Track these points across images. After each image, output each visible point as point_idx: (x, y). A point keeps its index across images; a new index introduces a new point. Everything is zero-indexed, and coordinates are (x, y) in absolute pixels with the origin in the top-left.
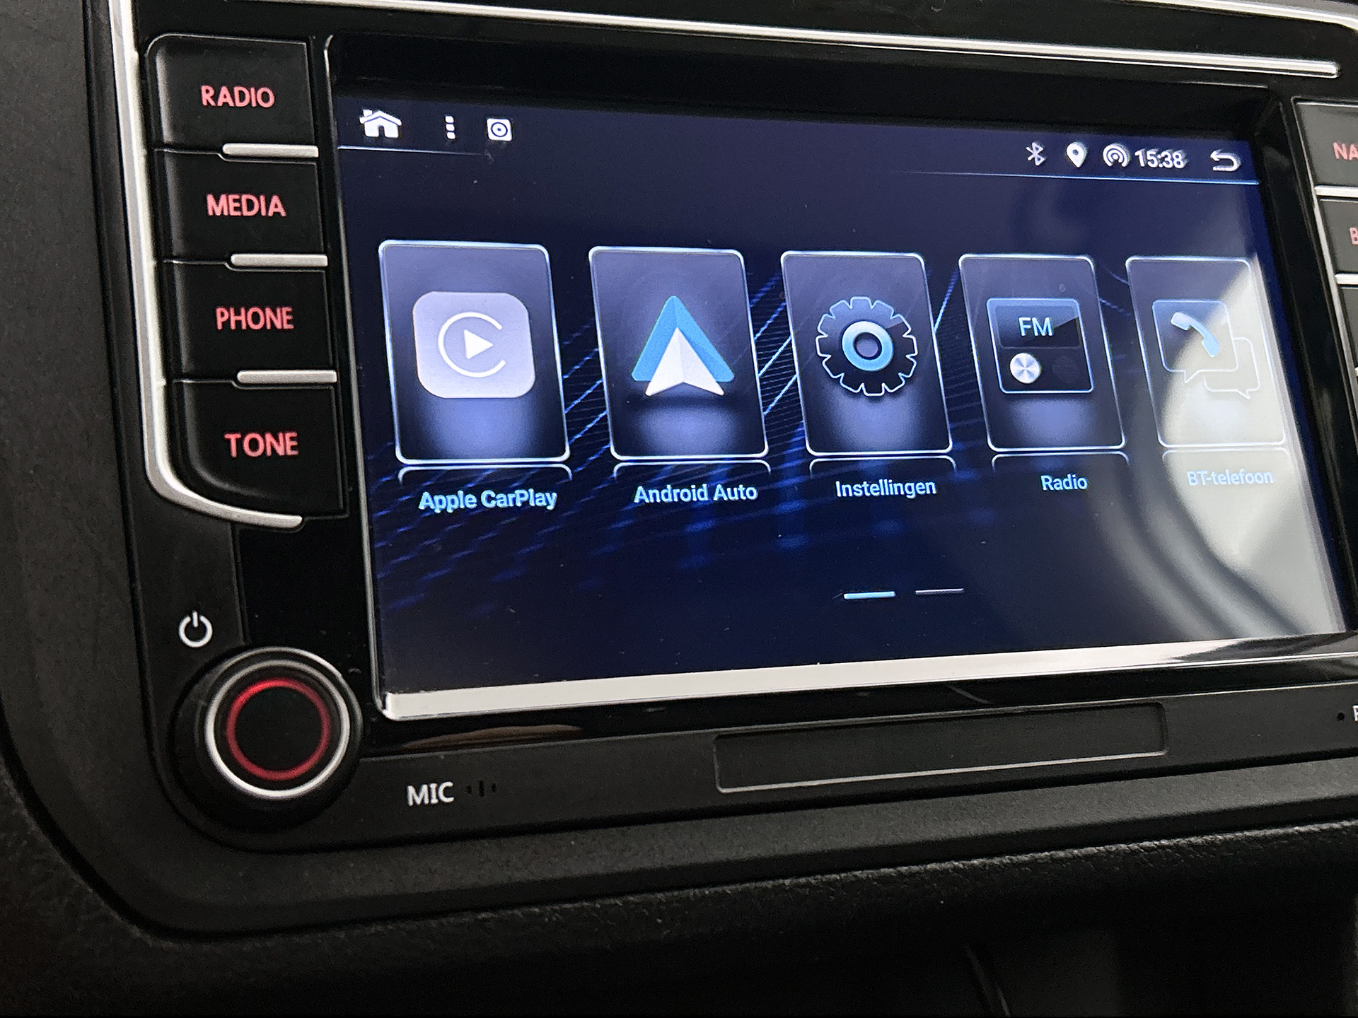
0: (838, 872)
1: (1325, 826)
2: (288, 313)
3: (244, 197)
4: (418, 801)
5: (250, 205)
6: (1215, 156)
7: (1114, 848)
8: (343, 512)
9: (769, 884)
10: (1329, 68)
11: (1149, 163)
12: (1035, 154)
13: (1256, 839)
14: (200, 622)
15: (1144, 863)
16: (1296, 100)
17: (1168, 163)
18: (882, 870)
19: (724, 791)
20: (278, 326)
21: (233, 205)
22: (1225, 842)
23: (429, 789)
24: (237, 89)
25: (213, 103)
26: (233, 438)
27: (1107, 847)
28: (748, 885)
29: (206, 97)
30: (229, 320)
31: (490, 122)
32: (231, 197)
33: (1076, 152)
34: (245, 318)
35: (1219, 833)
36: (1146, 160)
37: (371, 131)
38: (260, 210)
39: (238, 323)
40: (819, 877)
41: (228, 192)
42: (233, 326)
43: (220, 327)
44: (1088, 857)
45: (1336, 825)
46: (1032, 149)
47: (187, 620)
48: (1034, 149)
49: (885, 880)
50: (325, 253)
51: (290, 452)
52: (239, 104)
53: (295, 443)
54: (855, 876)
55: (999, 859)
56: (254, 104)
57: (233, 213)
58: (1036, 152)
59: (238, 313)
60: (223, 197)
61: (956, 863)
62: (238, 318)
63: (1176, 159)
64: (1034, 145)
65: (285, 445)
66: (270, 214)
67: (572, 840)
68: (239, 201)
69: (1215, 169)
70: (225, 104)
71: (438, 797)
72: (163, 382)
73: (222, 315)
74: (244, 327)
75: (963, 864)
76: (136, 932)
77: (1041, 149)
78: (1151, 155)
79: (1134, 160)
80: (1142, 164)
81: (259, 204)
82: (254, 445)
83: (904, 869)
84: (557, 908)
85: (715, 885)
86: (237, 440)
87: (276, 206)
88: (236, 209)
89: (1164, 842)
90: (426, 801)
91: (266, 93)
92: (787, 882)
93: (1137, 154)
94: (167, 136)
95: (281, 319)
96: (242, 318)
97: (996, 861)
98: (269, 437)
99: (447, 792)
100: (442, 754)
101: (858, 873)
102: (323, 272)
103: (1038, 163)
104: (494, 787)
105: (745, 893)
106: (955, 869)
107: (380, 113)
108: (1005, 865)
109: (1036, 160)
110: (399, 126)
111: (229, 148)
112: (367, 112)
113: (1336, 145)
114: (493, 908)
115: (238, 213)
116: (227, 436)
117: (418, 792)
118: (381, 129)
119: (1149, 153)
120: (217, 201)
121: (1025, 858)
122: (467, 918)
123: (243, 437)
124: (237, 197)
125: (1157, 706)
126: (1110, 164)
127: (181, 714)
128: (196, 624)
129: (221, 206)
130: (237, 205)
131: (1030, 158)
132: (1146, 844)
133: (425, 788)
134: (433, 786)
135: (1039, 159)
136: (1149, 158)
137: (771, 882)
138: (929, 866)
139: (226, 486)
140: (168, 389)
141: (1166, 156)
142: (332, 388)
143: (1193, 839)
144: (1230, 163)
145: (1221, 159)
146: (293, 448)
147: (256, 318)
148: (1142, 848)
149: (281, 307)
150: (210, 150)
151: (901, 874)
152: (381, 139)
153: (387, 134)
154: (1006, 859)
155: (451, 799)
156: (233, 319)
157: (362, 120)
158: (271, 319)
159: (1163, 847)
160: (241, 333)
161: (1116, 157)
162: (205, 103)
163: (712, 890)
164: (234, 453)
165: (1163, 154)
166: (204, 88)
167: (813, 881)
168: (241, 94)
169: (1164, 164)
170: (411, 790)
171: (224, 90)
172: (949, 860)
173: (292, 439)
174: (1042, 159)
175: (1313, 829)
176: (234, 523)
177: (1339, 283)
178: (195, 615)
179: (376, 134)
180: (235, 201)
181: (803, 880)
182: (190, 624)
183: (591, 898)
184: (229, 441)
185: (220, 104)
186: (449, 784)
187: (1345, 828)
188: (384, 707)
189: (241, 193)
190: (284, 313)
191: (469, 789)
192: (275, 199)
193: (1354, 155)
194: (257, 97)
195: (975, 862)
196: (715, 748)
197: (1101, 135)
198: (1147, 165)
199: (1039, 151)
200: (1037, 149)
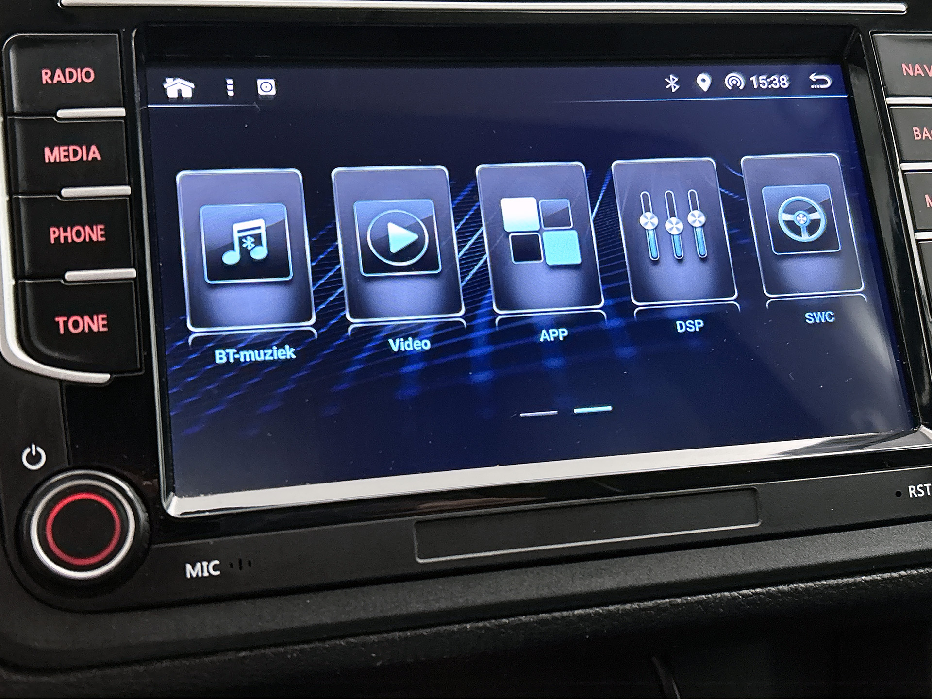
0: (507, 617)
2: (101, 230)
3: (71, 148)
4: (194, 575)
5: (75, 153)
6: (813, 77)
7: (719, 595)
8: (140, 370)
9: (456, 627)
10: (900, 7)
11: (761, 86)
12: (672, 84)
13: (831, 587)
14: (37, 452)
15: (742, 605)
16: (873, 33)
17: (776, 84)
18: (541, 615)
19: (421, 561)
20: (95, 239)
21: (63, 154)
22: (807, 589)
23: (202, 566)
24: (67, 71)
25: (50, 82)
26: (61, 320)
27: (714, 594)
28: (439, 628)
29: (45, 78)
30: (59, 236)
31: (259, 82)
32: (62, 148)
33: (704, 80)
34: (70, 235)
35: (802, 583)
36: (759, 83)
37: (172, 93)
38: (82, 156)
39: (66, 238)
40: (493, 621)
41: (59, 145)
42: (62, 241)
43: (53, 241)
44: (698, 602)
45: (895, 575)
46: (670, 80)
47: (28, 450)
48: (671, 80)
49: (544, 622)
50: (129, 184)
51: (101, 329)
52: (68, 81)
53: (105, 322)
54: (520, 620)
55: (630, 605)
56: (80, 81)
57: (63, 160)
58: (672, 83)
59: (65, 231)
60: (56, 149)
61: (597, 609)
62: (66, 234)
63: (782, 81)
64: (671, 76)
65: (98, 324)
66: (90, 159)
67: (308, 599)
68: (68, 150)
69: (812, 87)
70: (59, 82)
71: (208, 572)
72: (13, 282)
73: (54, 232)
74: (70, 240)
75: (603, 610)
77: (676, 79)
78: (763, 79)
79: (749, 84)
80: (756, 87)
81: (82, 152)
82: (76, 325)
83: (557, 614)
84: (297, 648)
85: (414, 628)
86: (64, 321)
87: (94, 153)
88: (65, 156)
89: (758, 590)
90: (200, 575)
91: (89, 72)
92: (468, 626)
93: (751, 79)
94: (16, 107)
95: (97, 234)
96: (68, 234)
97: (628, 606)
98: (87, 319)
99: (215, 568)
100: (211, 541)
101: (523, 618)
102: (127, 198)
103: (674, 90)
104: (250, 564)
105: (438, 634)
106: (596, 613)
107: (179, 80)
108: (635, 609)
109: (673, 88)
110: (192, 89)
111: (61, 113)
112: (169, 80)
113: (904, 66)
114: (251, 649)
115: (67, 160)
116: (57, 319)
117: (193, 568)
118: (180, 92)
119: (761, 78)
120: (52, 151)
121: (650, 604)
122: (231, 655)
123: (68, 319)
124: (66, 148)
125: (753, 490)
126: (730, 88)
128: (34, 453)
129: (54, 155)
130: (66, 154)
131: (668, 87)
132: (745, 592)
133: (199, 565)
134: (205, 564)
135: (675, 87)
136: (761, 81)
137: (457, 626)
138: (576, 612)
139: (56, 355)
140: (16, 287)
141: (775, 80)
142: (133, 281)
143: (780, 587)
144: (824, 82)
145: (817, 80)
146: (104, 326)
147: (78, 234)
148: (740, 594)
149: (96, 226)
150: (46, 115)
151: (555, 618)
152: (180, 99)
153: (184, 95)
154: (635, 606)
155: (218, 573)
156: (63, 235)
157: (165, 86)
158: (89, 234)
159: (756, 593)
160: (69, 246)
161: (734, 82)
162: (44, 82)
163: (413, 632)
164: (62, 331)
165: (772, 78)
166: (44, 72)
167: (488, 625)
168: (71, 73)
169: (773, 85)
170: (189, 566)
171: (58, 72)
173: (103, 319)
174: (677, 87)
175: (876, 578)
176: (61, 381)
177: (903, 169)
178: (33, 446)
179: (176, 95)
180: (64, 151)
181: (480, 624)
182: (30, 453)
183: (322, 640)
184: (58, 323)
185: (55, 82)
186: (217, 562)
187: (902, 576)
188: (169, 508)
189: (68, 145)
190: (99, 230)
191: (231, 565)
192: (94, 148)
193: (919, 72)
194: (81, 75)
195: (611, 608)
196: (414, 532)
197: (722, 67)
198: (759, 87)
199: (675, 81)
200: (674, 79)
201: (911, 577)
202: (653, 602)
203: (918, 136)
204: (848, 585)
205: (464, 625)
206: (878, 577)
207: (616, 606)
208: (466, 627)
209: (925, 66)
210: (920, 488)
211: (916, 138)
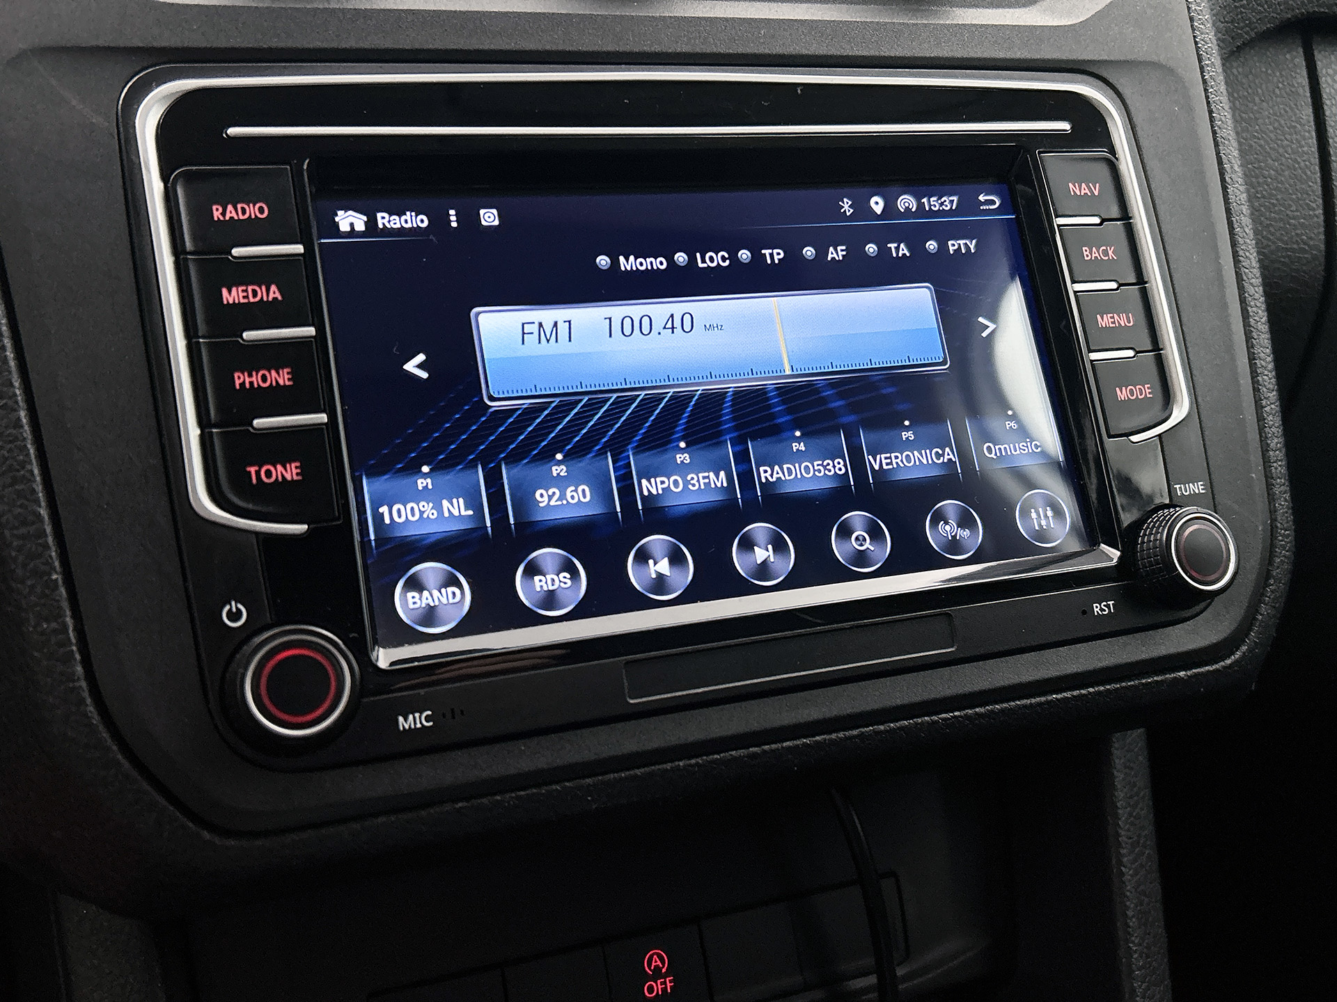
0: (718, 753)
1: (1076, 693)
2: (288, 373)
3: (250, 288)
4: (407, 727)
5: (255, 293)
6: (982, 198)
7: (920, 720)
8: (338, 519)
9: (668, 766)
10: (1065, 126)
11: (932, 207)
12: (846, 207)
13: (1025, 706)
14: (237, 608)
15: (942, 729)
16: (1039, 153)
17: (947, 206)
18: (751, 749)
19: (632, 701)
20: (281, 383)
21: (241, 295)
22: (1002, 710)
23: (414, 718)
24: (239, 206)
25: (222, 218)
26: (253, 470)
27: (915, 720)
28: (653, 767)
29: (217, 214)
30: (244, 382)
32: (240, 289)
33: (877, 203)
34: (256, 379)
35: (997, 704)
36: (930, 205)
37: (344, 227)
38: (262, 296)
39: (251, 383)
40: (705, 758)
41: (237, 285)
42: (247, 386)
43: (238, 387)
44: (901, 728)
45: (1083, 692)
46: (844, 203)
47: (228, 607)
48: (845, 203)
49: (754, 756)
50: (313, 325)
51: (295, 478)
52: (241, 217)
53: (299, 471)
54: (731, 755)
56: (253, 217)
57: (242, 301)
58: (846, 206)
59: (250, 375)
60: (234, 290)
61: (805, 740)
62: (251, 380)
63: (950, 202)
64: (845, 200)
65: (291, 472)
66: (270, 299)
67: (522, 745)
68: (246, 291)
69: (981, 208)
70: (232, 218)
71: (421, 723)
72: (199, 432)
73: (239, 378)
74: (256, 386)
75: (810, 741)
76: (206, 835)
77: (850, 203)
78: (934, 201)
79: (920, 206)
80: (927, 209)
81: (261, 292)
82: (268, 474)
83: (766, 747)
84: (513, 795)
85: (628, 769)
86: (256, 471)
87: (275, 293)
88: (244, 297)
89: (957, 713)
90: (413, 726)
91: (261, 207)
93: (922, 201)
94: (189, 245)
95: (283, 378)
96: (254, 379)
97: (834, 736)
98: (279, 468)
99: (428, 719)
100: (422, 692)
101: (733, 753)
102: (313, 339)
103: (848, 214)
104: (462, 712)
105: (651, 774)
106: (804, 744)
107: (350, 212)
108: (841, 739)
109: (847, 211)
110: (365, 222)
111: (236, 251)
112: (340, 213)
113: (1071, 185)
114: (467, 799)
115: (246, 301)
116: (248, 469)
117: (406, 720)
118: (352, 225)
119: (932, 199)
120: (230, 292)
121: (855, 732)
122: (447, 807)
123: (260, 468)
124: (244, 288)
125: (947, 614)
126: (903, 210)
127: (227, 675)
128: (234, 610)
129: (232, 296)
130: (245, 294)
131: (842, 211)
132: (944, 715)
133: (411, 717)
134: (417, 715)
135: (849, 211)
136: (932, 203)
138: (785, 744)
139: (250, 506)
140: (203, 438)
141: (945, 201)
142: (324, 427)
143: (977, 710)
144: (993, 202)
145: (986, 200)
146: (297, 474)
147: (264, 379)
148: (940, 719)
149: (283, 369)
150: (221, 254)
151: (764, 751)
152: (352, 232)
153: (357, 228)
154: (841, 735)
155: (431, 724)
156: (247, 380)
157: (337, 219)
158: (276, 379)
159: (956, 717)
160: (254, 391)
161: (907, 205)
162: (216, 219)
163: (627, 773)
164: (254, 481)
165: (943, 200)
166: (214, 207)
167: (700, 762)
168: (243, 209)
169: (944, 207)
170: (401, 719)
171: (230, 207)
172: (799, 738)
173: (296, 467)
174: (852, 211)
175: (1066, 695)
176: (257, 534)
177: (1075, 290)
178: (233, 603)
179: (348, 229)
180: (243, 291)
181: (693, 761)
182: (230, 610)
183: (538, 786)
184: (250, 472)
185: (227, 218)
186: (429, 712)
187: (1090, 693)
188: (377, 660)
189: (247, 285)
190: (285, 374)
191: (444, 715)
192: (273, 288)
193: (1085, 192)
194: (255, 211)
195: (818, 738)
196: (624, 671)
197: (895, 189)
198: (930, 208)
199: (849, 204)
200: (848, 203)
201: (1099, 693)
202: (858, 731)
203: (1087, 256)
204: (1040, 704)
205: (677, 763)
206: (1067, 694)
207: (823, 737)
208: (679, 765)
209: (1090, 184)
210: (1104, 605)
211: (1086, 258)
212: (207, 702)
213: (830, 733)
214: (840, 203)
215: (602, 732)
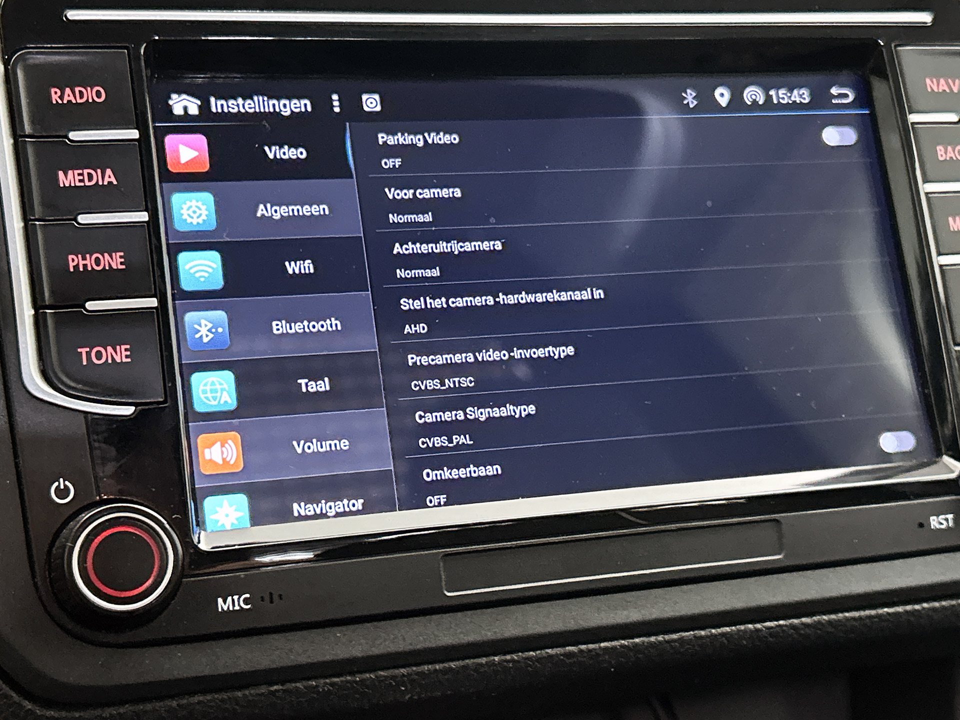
0: (534, 651)
1: (909, 608)
2: (121, 257)
3: (86, 171)
4: (225, 608)
5: (90, 177)
7: (743, 627)
8: (165, 402)
9: (483, 660)
10: (925, 18)
11: (781, 100)
13: (854, 619)
14: (65, 486)
16: (896, 46)
17: (796, 99)
18: (567, 648)
19: (449, 594)
20: (114, 266)
21: (77, 178)
22: (830, 622)
23: (233, 601)
24: (77, 89)
25: (60, 102)
27: (738, 627)
28: (467, 661)
29: (55, 98)
30: (78, 264)
32: (76, 172)
33: (722, 95)
34: (90, 262)
35: (825, 615)
36: (778, 98)
37: (178, 110)
38: (98, 180)
39: (85, 266)
40: (520, 654)
41: (73, 169)
42: (81, 268)
43: (72, 270)
44: (723, 635)
45: (917, 607)
46: (687, 95)
47: (56, 484)
48: (689, 94)
49: (570, 655)
50: (146, 210)
51: (124, 360)
52: (79, 101)
53: (128, 353)
54: (547, 653)
55: (655, 637)
56: (90, 101)
57: (78, 184)
58: (690, 98)
59: (84, 259)
60: (70, 172)
61: (623, 642)
62: (85, 262)
63: (802, 95)
64: (689, 91)
65: (121, 354)
66: (106, 183)
67: (338, 632)
68: (82, 174)
69: (834, 102)
70: (69, 101)
71: (239, 605)
72: (33, 312)
73: (73, 260)
74: (90, 269)
75: (628, 642)
76: (28, 705)
77: (694, 94)
78: (782, 93)
79: (769, 98)
80: (775, 102)
81: (97, 176)
82: (99, 355)
83: (583, 647)
84: (328, 681)
85: (443, 662)
86: (87, 352)
87: (110, 177)
88: (80, 181)
89: (782, 622)
90: (231, 609)
91: (99, 91)
92: (496, 659)
93: (770, 93)
94: (28, 129)
95: (116, 261)
96: (88, 262)
97: (653, 639)
98: (109, 349)
99: (246, 601)
100: (242, 574)
101: (549, 651)
102: (146, 225)
103: (691, 106)
104: (280, 596)
105: (464, 667)
106: (622, 646)
107: (184, 96)
108: (660, 642)
109: (690, 103)
110: (199, 106)
111: (73, 135)
112: (174, 96)
113: (928, 81)
114: (282, 682)
115: (82, 184)
116: (79, 350)
117: (225, 602)
118: (185, 108)
119: (780, 92)
120: (66, 175)
121: (675, 636)
122: (263, 689)
123: (91, 349)
124: (80, 171)
125: (776, 521)
126: (749, 103)
127: (54, 551)
128: (62, 487)
129: (68, 179)
130: (81, 178)
131: (685, 102)
132: (768, 624)
133: (230, 599)
134: (236, 597)
135: (692, 103)
136: (781, 96)
137: (484, 658)
138: (602, 645)
139: (78, 386)
140: (36, 317)
142: (154, 310)
143: (803, 620)
144: (846, 96)
145: (839, 94)
146: (127, 356)
147: (98, 262)
148: (764, 627)
149: (116, 253)
150: (59, 137)
151: (581, 651)
152: (186, 116)
153: (190, 113)
154: (660, 638)
155: (249, 606)
156: (82, 263)
157: (171, 102)
158: (108, 262)
159: (780, 626)
160: (88, 273)
161: (754, 97)
162: (54, 102)
163: (442, 665)
164: (85, 362)
165: (792, 92)
166: (53, 90)
167: (516, 658)
168: (81, 93)
169: (793, 100)
170: (220, 600)
171: (68, 91)
172: (617, 639)
173: (126, 350)
174: (695, 102)
175: (898, 609)
176: (87, 413)
177: (926, 191)
178: (61, 480)
179: (182, 112)
180: (79, 174)
181: (508, 657)
182: (58, 487)
183: (352, 673)
184: (81, 353)
185: (65, 102)
186: (248, 596)
187: (924, 609)
188: (199, 542)
189: (83, 168)
190: (118, 256)
191: (262, 599)
192: (109, 172)
193: (943, 88)
194: (93, 94)
195: (637, 640)
196: (442, 564)
197: (741, 80)
198: (779, 102)
199: (692, 96)
200: (691, 94)
201: (934, 609)
202: (678, 634)
203: (942, 155)
204: (870, 617)
205: (492, 658)
206: (900, 609)
207: (641, 639)
208: (494, 660)
209: (949, 80)
210: (942, 519)
211: (940, 158)
212: (34, 577)
213: (650, 635)
214: (684, 94)
215: (418, 623)
